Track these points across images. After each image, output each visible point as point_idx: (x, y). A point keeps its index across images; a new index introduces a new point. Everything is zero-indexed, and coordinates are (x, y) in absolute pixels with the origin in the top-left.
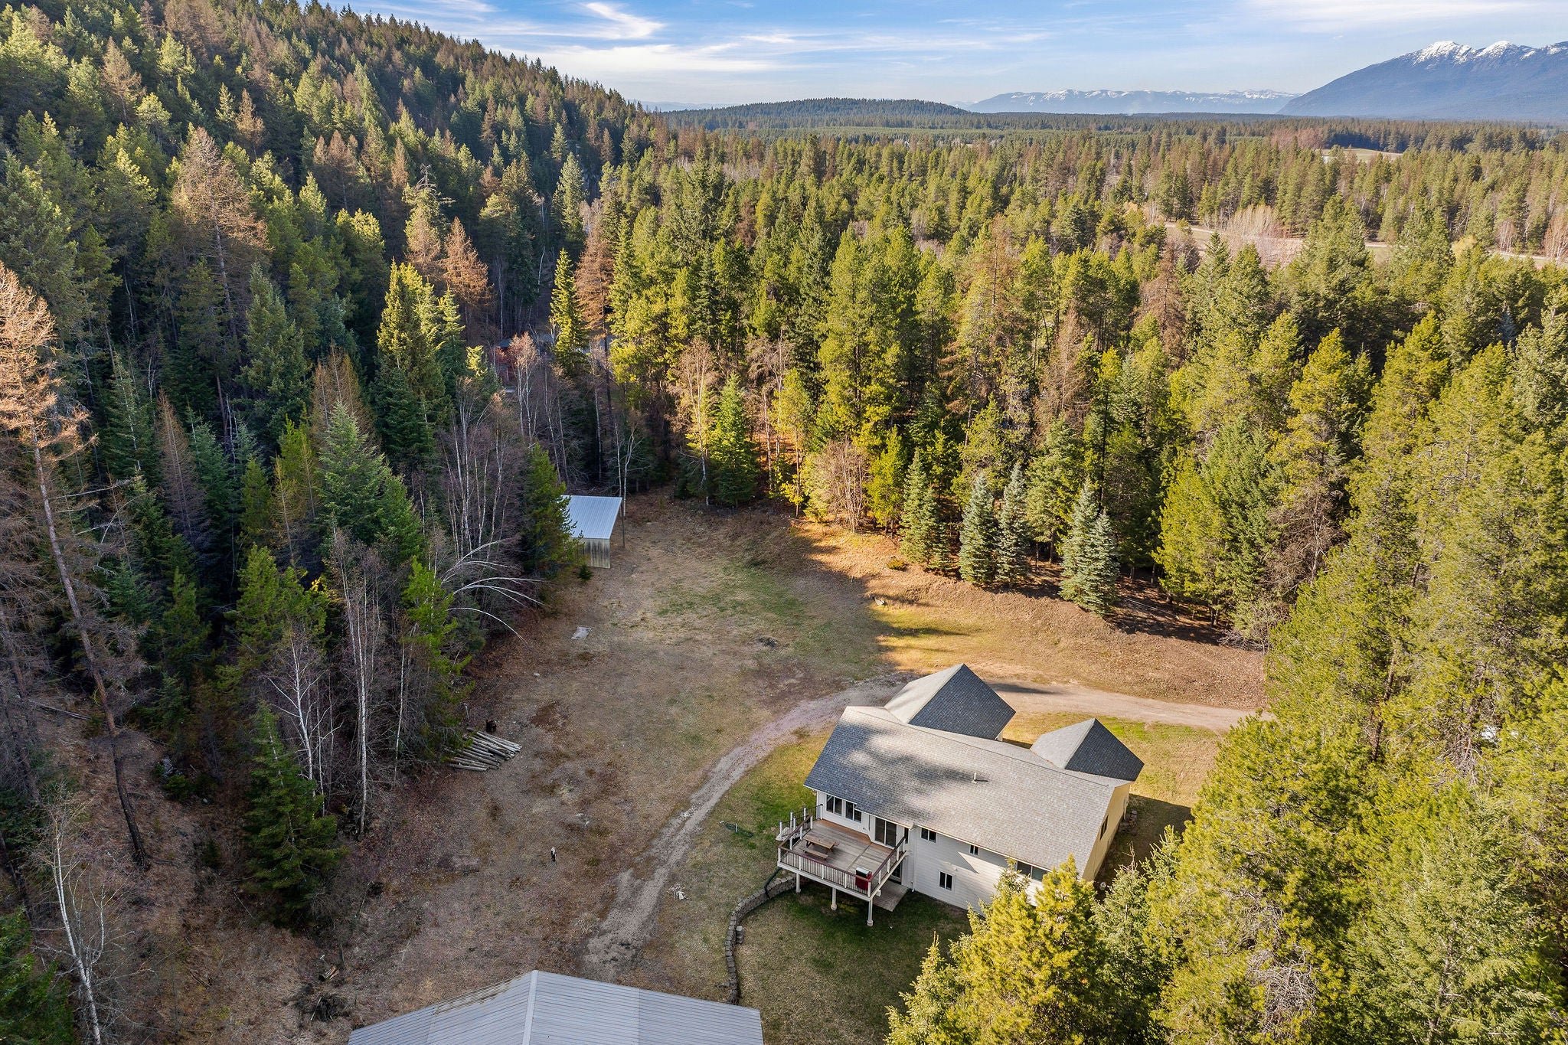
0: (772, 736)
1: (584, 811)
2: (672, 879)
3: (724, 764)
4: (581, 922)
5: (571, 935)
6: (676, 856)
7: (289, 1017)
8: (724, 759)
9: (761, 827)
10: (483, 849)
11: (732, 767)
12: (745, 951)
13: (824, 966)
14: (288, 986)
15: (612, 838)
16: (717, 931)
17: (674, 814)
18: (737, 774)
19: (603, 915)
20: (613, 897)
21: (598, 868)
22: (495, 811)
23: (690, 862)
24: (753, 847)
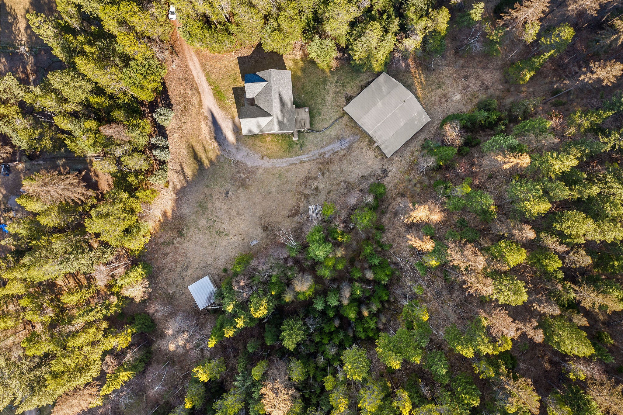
0: (267, 163)
1: (317, 177)
2: (322, 147)
3: (284, 165)
4: (342, 153)
5: (345, 152)
6: (316, 152)
7: (390, 174)
8: (282, 166)
9: (297, 144)
10: (338, 185)
11: (284, 162)
12: (326, 126)
13: (319, 114)
14: (388, 179)
15: (320, 166)
16: (327, 132)
17: (305, 162)
18: (285, 160)
19: (337, 152)
20: (333, 154)
21: (329, 162)
22: (329, 193)
23: (315, 148)
24: (303, 142)
